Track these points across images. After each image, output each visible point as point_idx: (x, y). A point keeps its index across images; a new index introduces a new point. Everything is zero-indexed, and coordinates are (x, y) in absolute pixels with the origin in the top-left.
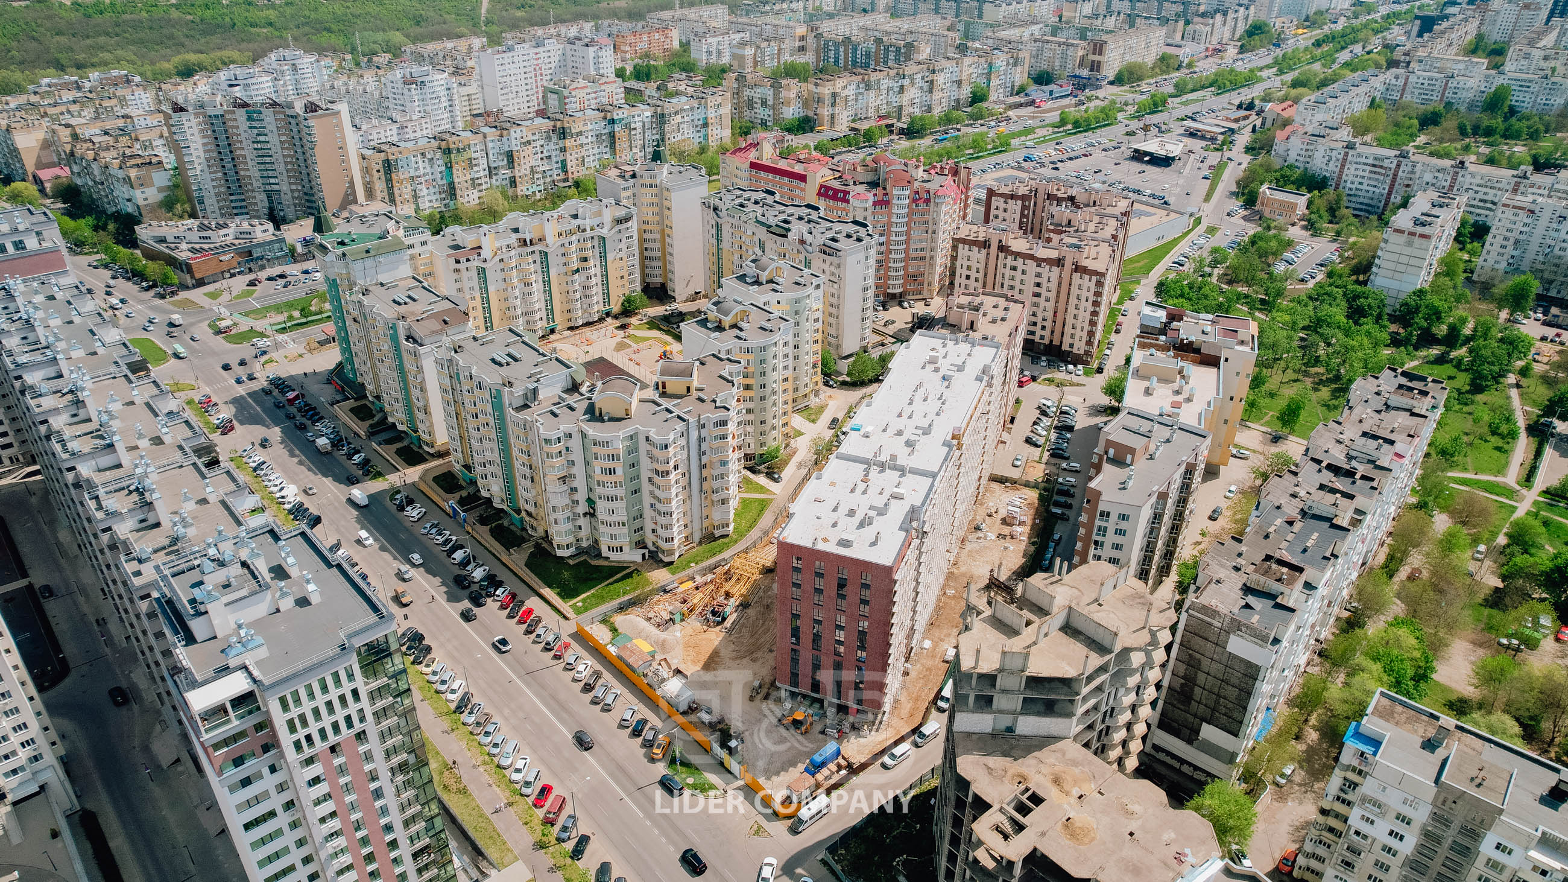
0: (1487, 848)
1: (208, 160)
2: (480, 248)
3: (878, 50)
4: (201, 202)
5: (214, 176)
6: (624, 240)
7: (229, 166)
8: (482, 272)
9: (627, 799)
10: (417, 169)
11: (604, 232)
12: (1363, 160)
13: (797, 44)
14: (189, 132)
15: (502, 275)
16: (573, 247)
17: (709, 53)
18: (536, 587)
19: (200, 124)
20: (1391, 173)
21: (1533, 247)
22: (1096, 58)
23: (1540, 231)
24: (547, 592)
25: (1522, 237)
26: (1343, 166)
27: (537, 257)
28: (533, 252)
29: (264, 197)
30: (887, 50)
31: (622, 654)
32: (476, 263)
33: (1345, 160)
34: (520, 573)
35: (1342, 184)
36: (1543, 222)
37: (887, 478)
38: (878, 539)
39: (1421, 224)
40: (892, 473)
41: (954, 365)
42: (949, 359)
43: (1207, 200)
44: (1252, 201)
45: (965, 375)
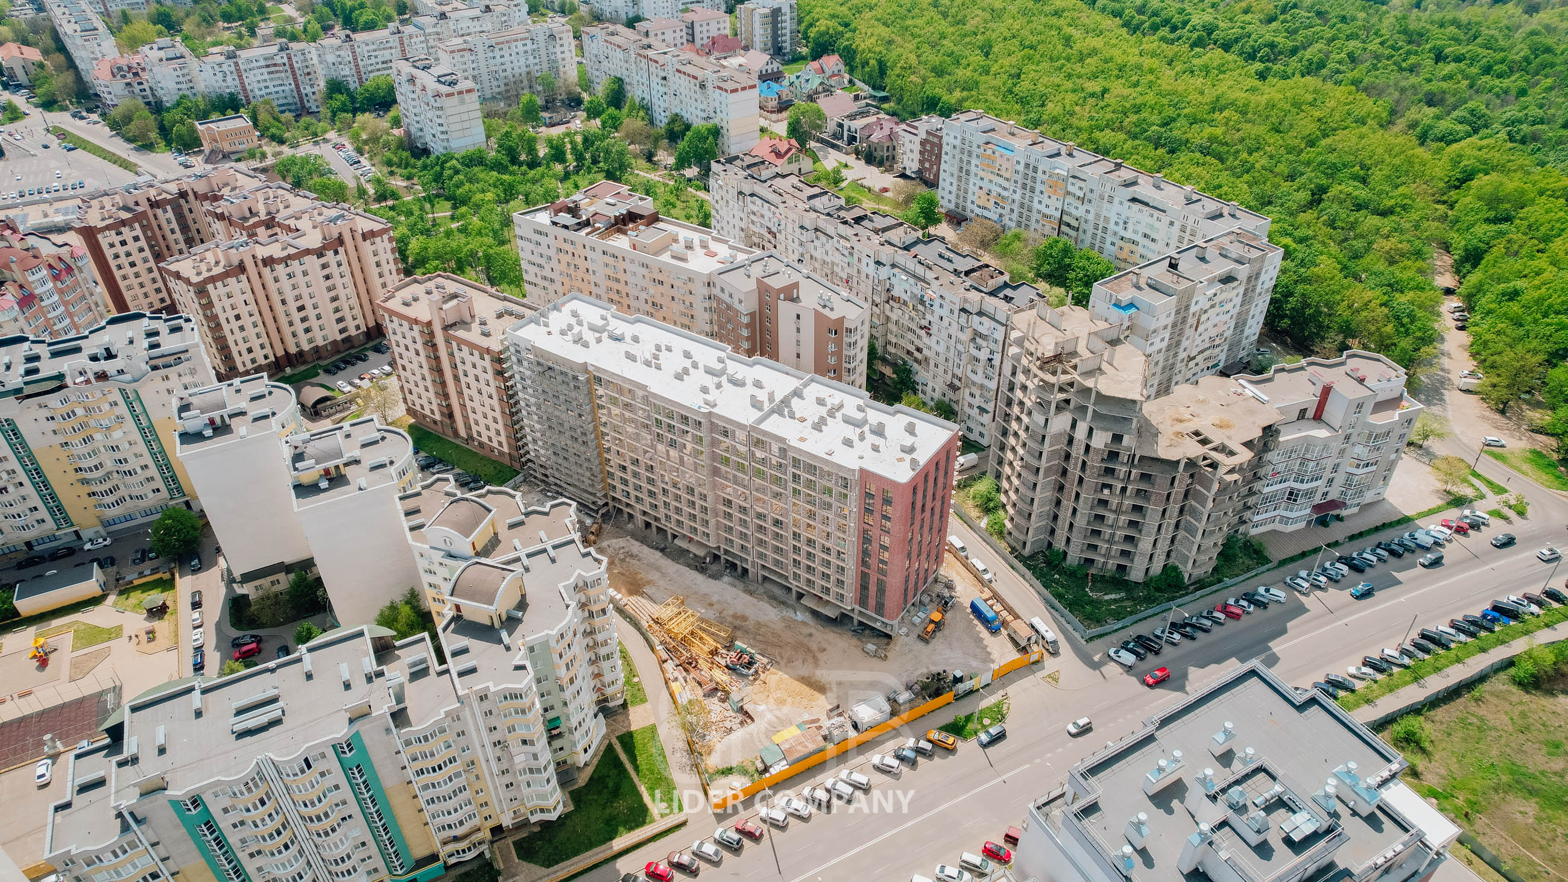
9: (1004, 777)
12: (255, 64)
18: (608, 854)
20: (287, 67)
21: (485, 77)
23: (482, 64)
24: (620, 842)
25: (476, 72)
26: (240, 76)
31: (791, 759)
33: (238, 70)
35: (251, 95)
36: (481, 56)
37: (803, 407)
38: (911, 430)
39: (452, 84)
40: (795, 402)
41: (593, 328)
42: (577, 329)
43: (126, 165)
44: (189, 144)
45: (618, 326)
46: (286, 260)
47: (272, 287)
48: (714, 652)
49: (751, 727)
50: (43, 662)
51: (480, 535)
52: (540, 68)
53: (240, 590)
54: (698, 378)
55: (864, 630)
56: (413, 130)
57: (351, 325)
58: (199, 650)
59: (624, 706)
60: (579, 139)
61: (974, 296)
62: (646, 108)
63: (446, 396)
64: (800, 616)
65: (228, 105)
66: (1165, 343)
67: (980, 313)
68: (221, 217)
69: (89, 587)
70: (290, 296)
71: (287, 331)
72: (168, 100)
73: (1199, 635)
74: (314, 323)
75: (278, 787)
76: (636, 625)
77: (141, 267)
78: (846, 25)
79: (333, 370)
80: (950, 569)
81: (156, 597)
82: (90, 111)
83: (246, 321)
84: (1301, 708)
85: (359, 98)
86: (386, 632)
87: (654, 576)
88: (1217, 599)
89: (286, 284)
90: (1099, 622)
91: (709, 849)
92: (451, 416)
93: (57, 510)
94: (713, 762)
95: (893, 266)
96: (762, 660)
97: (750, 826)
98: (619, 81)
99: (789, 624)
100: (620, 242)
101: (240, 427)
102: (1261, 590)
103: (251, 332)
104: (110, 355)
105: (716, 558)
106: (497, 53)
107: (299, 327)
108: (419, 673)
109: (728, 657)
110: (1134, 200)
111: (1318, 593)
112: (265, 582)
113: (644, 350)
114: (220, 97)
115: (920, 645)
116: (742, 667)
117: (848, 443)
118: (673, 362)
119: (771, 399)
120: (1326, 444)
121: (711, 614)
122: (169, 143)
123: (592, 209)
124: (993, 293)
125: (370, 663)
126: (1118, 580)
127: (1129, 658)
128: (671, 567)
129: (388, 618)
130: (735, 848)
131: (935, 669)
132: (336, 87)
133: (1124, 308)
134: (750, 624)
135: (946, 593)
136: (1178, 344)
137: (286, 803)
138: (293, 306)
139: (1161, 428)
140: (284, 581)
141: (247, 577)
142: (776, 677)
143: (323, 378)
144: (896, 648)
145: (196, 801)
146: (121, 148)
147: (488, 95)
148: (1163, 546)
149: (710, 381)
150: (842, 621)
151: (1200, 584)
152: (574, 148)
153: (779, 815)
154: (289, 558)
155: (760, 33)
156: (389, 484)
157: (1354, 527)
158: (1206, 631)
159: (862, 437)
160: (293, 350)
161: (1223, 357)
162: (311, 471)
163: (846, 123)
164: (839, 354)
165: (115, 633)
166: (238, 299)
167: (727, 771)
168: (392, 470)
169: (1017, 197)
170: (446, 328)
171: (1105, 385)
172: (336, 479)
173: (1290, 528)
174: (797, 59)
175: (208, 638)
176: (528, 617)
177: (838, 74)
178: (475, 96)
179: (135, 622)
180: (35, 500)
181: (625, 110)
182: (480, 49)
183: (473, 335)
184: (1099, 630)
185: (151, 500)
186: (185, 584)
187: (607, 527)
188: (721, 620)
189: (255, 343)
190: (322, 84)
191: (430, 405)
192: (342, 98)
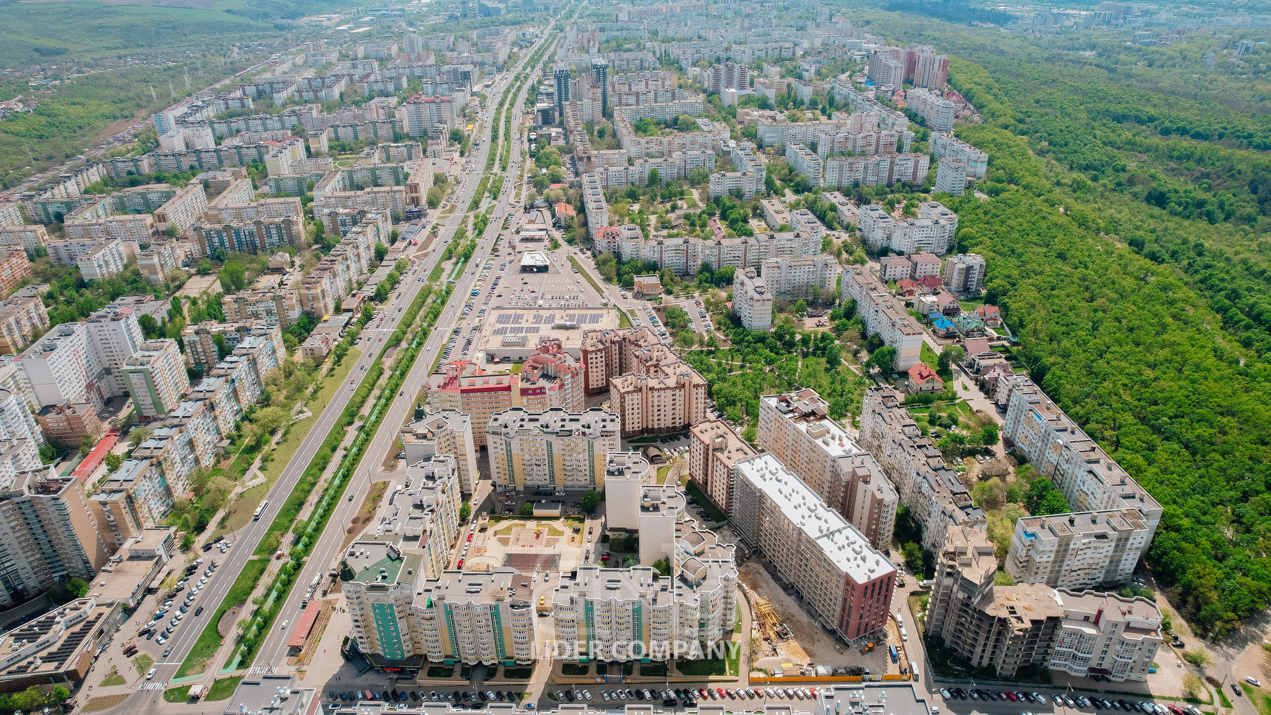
0: (1072, 546)
3: (259, 230)
12: (670, 248)
13: (150, 231)
17: (100, 266)
18: (707, 679)
20: (685, 252)
21: (783, 282)
22: (414, 195)
23: (783, 275)
24: (711, 677)
25: (779, 279)
26: (661, 254)
30: (268, 228)
31: (785, 675)
33: (661, 251)
34: (682, 680)
35: (663, 262)
36: (784, 271)
37: (840, 539)
38: (877, 563)
39: (761, 293)
40: (837, 534)
41: (770, 472)
42: (765, 470)
43: (598, 289)
44: (628, 285)
45: (782, 475)
46: (659, 390)
47: (650, 399)
48: (774, 625)
49: (775, 658)
50: (538, 536)
51: (698, 548)
52: (814, 280)
53: (607, 533)
54: (804, 510)
55: (840, 640)
56: (736, 306)
57: (678, 421)
58: (588, 551)
59: (732, 631)
60: (819, 336)
61: (953, 507)
62: (863, 323)
63: (707, 475)
64: (816, 624)
65: (652, 267)
66: (1052, 559)
67: (951, 517)
68: (637, 357)
69: (556, 512)
70: (656, 404)
71: (650, 418)
72: (625, 258)
73: (990, 700)
74: (662, 418)
75: (613, 609)
76: (749, 602)
77: (599, 369)
78: (1013, 285)
79: (664, 441)
80: (889, 628)
81: (577, 524)
82: (588, 249)
83: (636, 411)
84: (918, 701)
85: (715, 276)
86: (658, 572)
87: (764, 585)
88: (1009, 689)
89: (656, 399)
90: (944, 676)
91: (742, 692)
92: (706, 484)
93: (552, 476)
94: (756, 664)
95: (925, 478)
96: (791, 635)
97: (760, 692)
98: (854, 302)
99: (810, 625)
100: (803, 426)
101: (628, 475)
102: (1035, 694)
103: (636, 416)
104: (589, 427)
105: (793, 587)
106: (793, 271)
107: (656, 418)
108: (664, 589)
109: (778, 628)
110: (1091, 472)
111: (1066, 708)
112: (617, 533)
113: (786, 490)
114: (649, 262)
115: (859, 654)
116: (781, 636)
117: (848, 560)
118: (796, 499)
119: (828, 529)
120: (1091, 637)
121: (780, 609)
122: (619, 281)
123: (796, 405)
124: (962, 508)
125: (650, 581)
126: (965, 662)
127: (947, 695)
128: (772, 582)
129: (657, 565)
130: (751, 697)
131: (860, 666)
132: (706, 267)
133: (1028, 535)
134: (794, 620)
135: (882, 637)
136: (1062, 561)
137: (613, 614)
138: (656, 408)
139: (996, 600)
140: (624, 535)
141: (612, 530)
142: (794, 644)
143: (659, 444)
144: (848, 651)
145: (592, 603)
146: (597, 277)
147: (782, 290)
148: (987, 655)
149: (807, 513)
150: (832, 632)
151: (1006, 679)
152: (815, 340)
153: (772, 692)
154: (628, 527)
155: (956, 280)
156: (673, 516)
157: (1111, 687)
158: (994, 700)
159: (855, 559)
160: (650, 427)
161: (1102, 576)
162: (648, 502)
163: (977, 360)
164: (879, 514)
165: (561, 533)
166: (636, 402)
167: (760, 670)
168: (676, 511)
169: (1039, 445)
170: (714, 450)
171: (967, 573)
172: (656, 508)
173: (1073, 674)
174: (976, 298)
175: (591, 547)
176: (705, 583)
177: (995, 319)
178: (771, 303)
179: (569, 532)
180: (547, 472)
181: (852, 321)
182: (784, 268)
183: (722, 456)
184: (940, 678)
185: (583, 483)
186: (588, 523)
187: (754, 557)
188: (783, 614)
189: (636, 421)
190: (699, 262)
191: (699, 476)
192: (707, 274)
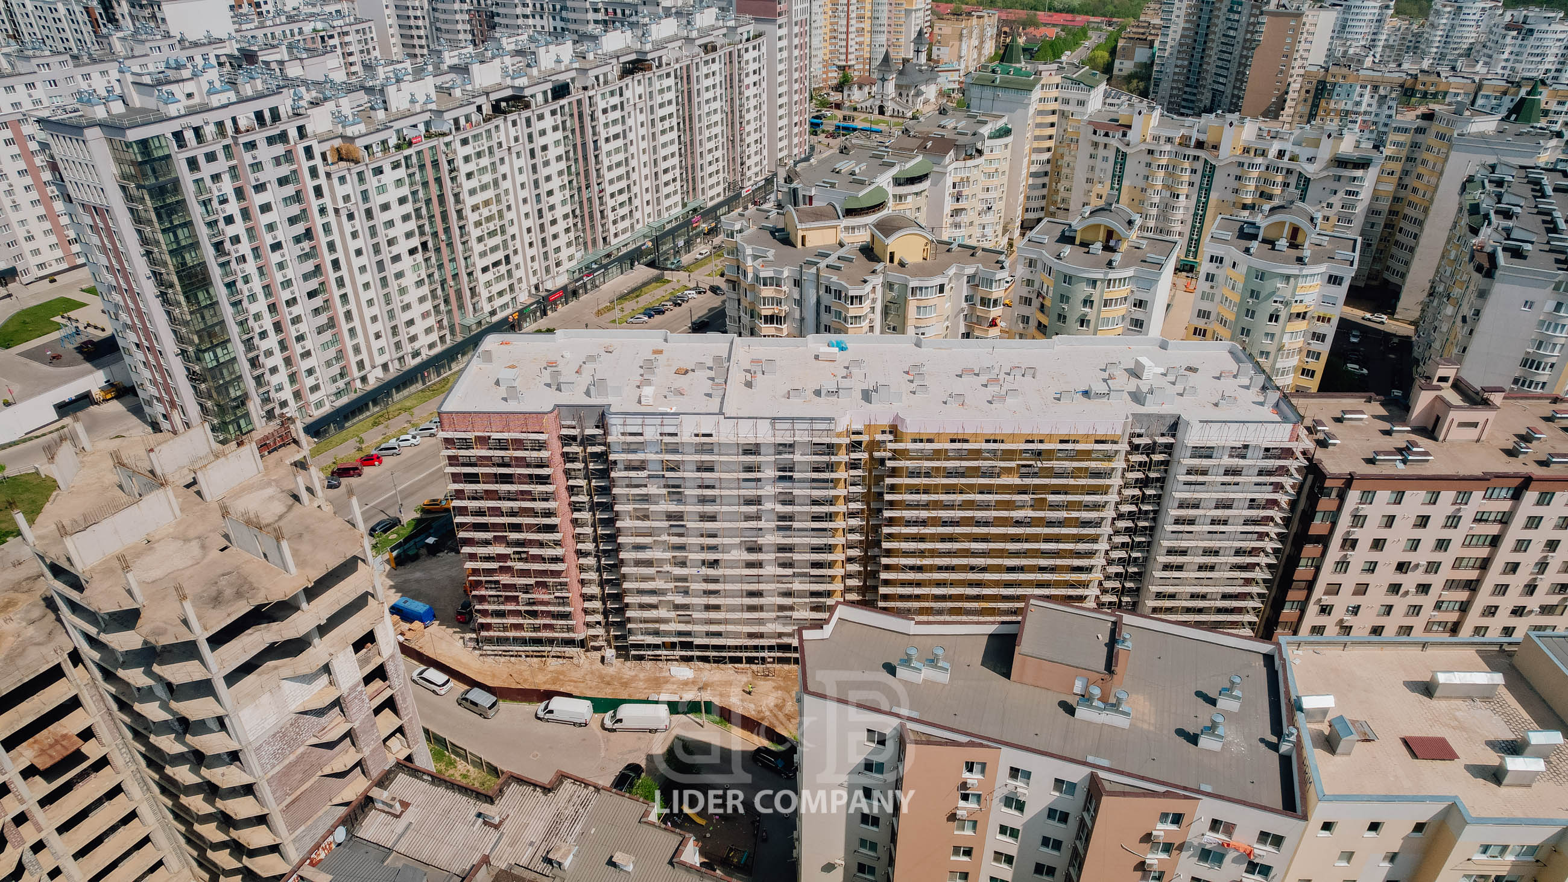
1: (1181, 45)
2: (1130, 127)
4: (1157, 85)
5: (1179, 62)
6: (1341, 194)
7: (1197, 56)
8: (1122, 158)
10: (1358, 104)
11: (1310, 170)
14: (1176, 12)
15: (1145, 171)
16: (1255, 173)
19: (1190, 7)
27: (1199, 166)
28: (1196, 158)
29: (1209, 95)
32: (1114, 142)
